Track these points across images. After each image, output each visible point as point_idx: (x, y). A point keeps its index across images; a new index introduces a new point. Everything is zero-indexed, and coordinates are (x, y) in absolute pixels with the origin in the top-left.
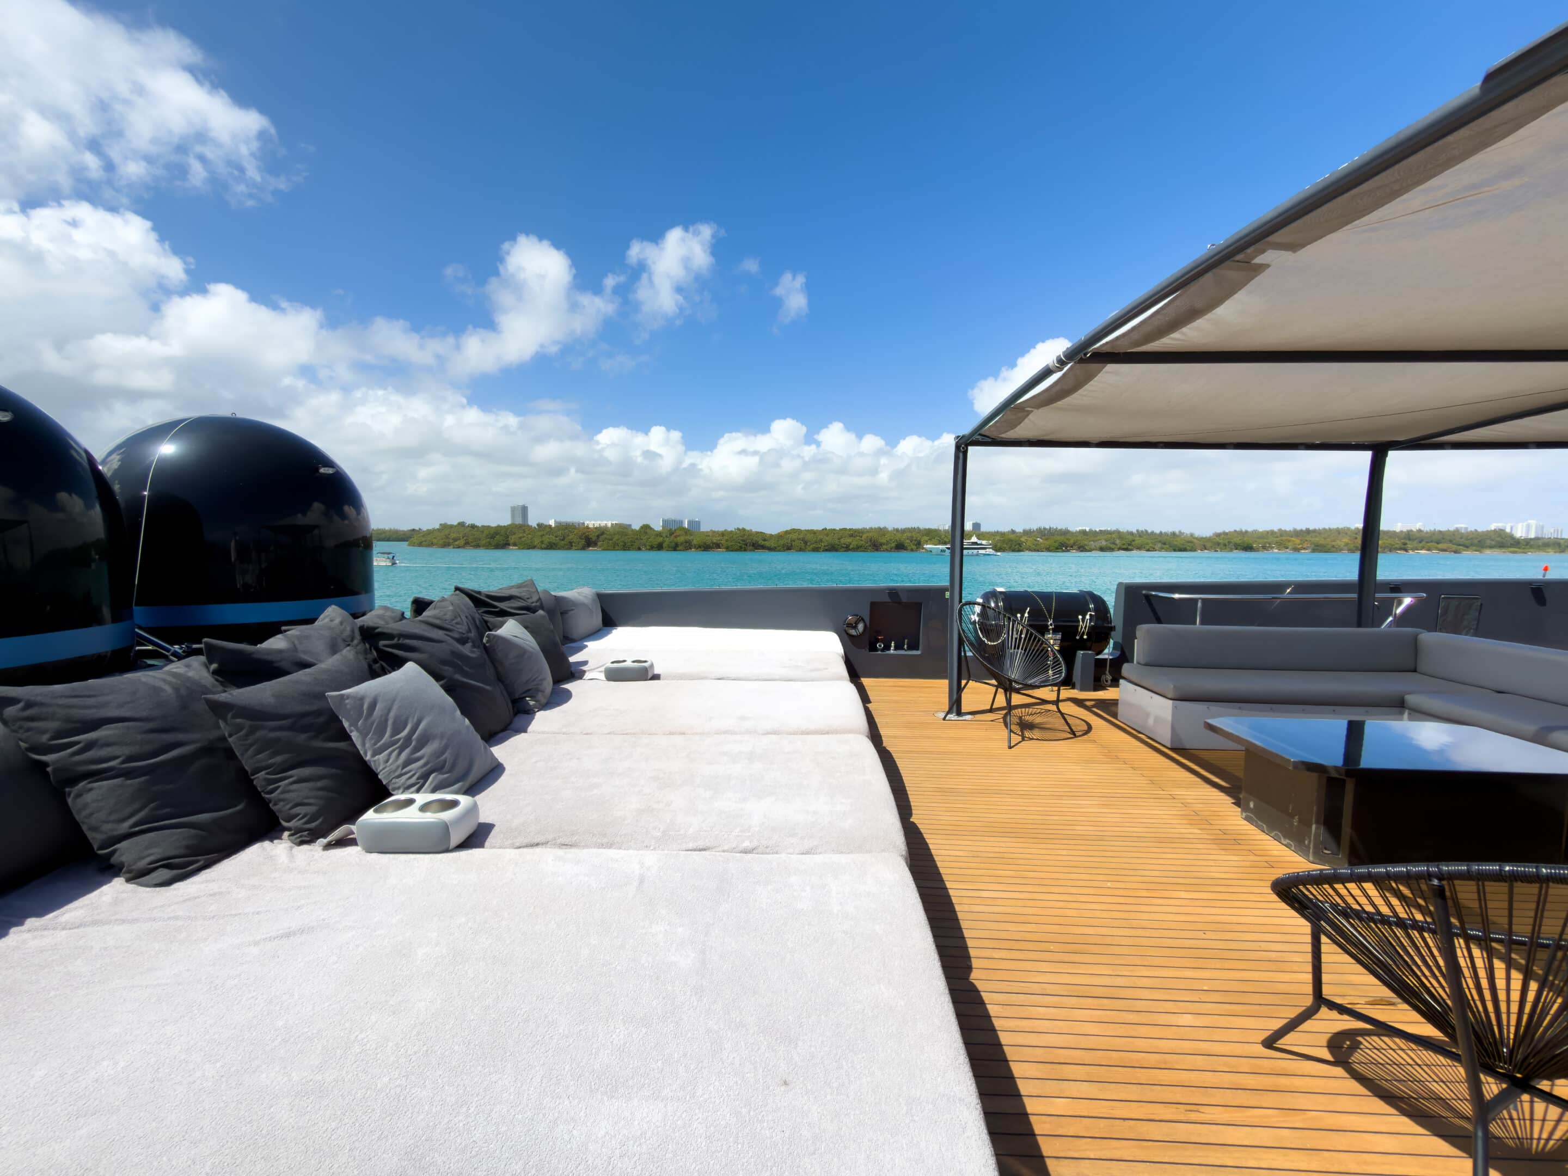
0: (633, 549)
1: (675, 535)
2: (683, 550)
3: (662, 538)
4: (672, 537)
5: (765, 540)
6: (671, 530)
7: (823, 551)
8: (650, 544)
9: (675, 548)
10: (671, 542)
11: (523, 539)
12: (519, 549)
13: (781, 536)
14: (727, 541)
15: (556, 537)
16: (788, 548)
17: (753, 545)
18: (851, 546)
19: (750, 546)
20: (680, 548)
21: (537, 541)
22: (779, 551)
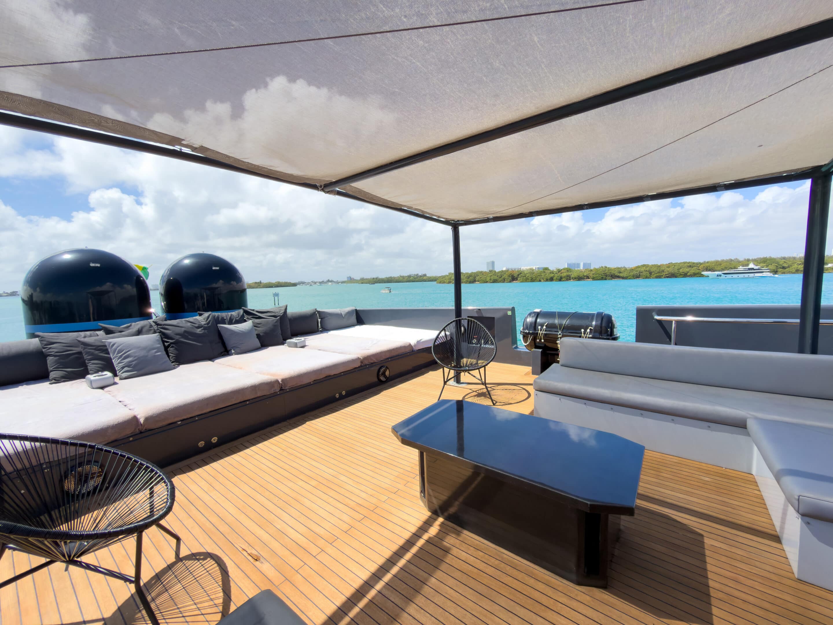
0: (536, 281)
1: (561, 272)
2: (565, 281)
3: (553, 274)
4: (559, 274)
5: (620, 273)
6: (559, 269)
7: (665, 278)
8: (546, 278)
9: (560, 279)
10: (558, 276)
11: (482, 278)
12: (480, 283)
13: (633, 270)
14: (593, 274)
15: (497, 276)
16: (637, 277)
17: (612, 276)
18: (689, 274)
19: (609, 276)
20: (563, 279)
21: (488, 279)
22: (630, 279)
